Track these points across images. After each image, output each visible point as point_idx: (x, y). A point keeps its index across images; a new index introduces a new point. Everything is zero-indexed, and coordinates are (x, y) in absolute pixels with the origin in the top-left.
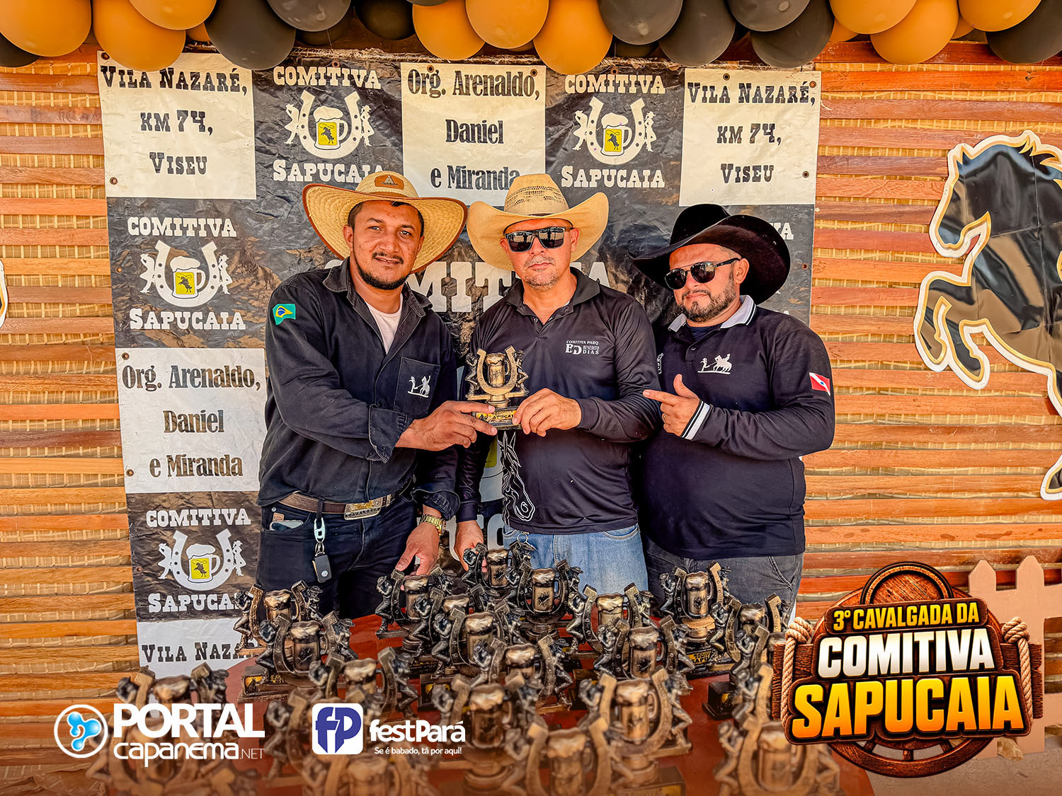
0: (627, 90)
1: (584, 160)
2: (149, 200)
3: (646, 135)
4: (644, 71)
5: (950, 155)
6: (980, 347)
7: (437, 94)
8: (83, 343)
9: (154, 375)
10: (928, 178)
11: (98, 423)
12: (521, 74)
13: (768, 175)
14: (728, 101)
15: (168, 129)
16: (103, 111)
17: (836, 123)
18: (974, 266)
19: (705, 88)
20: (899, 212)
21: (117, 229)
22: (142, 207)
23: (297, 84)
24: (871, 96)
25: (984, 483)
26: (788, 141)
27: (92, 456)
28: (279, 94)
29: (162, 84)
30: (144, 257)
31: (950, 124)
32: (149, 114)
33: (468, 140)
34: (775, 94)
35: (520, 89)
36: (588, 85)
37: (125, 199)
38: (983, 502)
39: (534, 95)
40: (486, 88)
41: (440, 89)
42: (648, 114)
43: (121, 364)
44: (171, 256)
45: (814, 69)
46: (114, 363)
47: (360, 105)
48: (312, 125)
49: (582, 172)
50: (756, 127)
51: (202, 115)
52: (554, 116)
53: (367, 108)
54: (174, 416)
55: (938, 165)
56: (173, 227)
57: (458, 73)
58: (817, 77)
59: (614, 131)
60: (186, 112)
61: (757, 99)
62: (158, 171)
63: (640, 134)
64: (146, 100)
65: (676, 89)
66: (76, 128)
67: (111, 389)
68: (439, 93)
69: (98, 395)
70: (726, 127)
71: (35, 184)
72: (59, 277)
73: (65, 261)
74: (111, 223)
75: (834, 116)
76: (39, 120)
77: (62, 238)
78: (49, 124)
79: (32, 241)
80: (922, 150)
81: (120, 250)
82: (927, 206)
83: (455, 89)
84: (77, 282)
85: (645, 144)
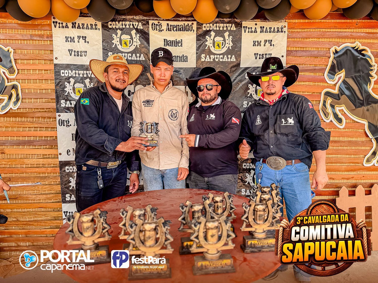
0: (223, 29)
2: (68, 65)
3: (229, 44)
4: (229, 22)
5: (331, 50)
6: (342, 114)
8: (45, 111)
9: (69, 121)
10: (324, 58)
11: (49, 138)
12: (188, 24)
14: (256, 32)
16: (53, 36)
17: (293, 39)
18: (340, 87)
19: (249, 28)
20: (314, 69)
21: (57, 73)
22: (66, 67)
23: (116, 27)
24: (304, 30)
25: (344, 160)
26: (276, 45)
28: (110, 30)
29: (73, 27)
30: (66, 83)
31: (331, 40)
32: (68, 37)
33: (171, 45)
34: (272, 30)
35: (188, 29)
36: (210, 27)
37: (60, 64)
38: (344, 167)
39: (193, 31)
40: (177, 29)
41: (162, 29)
42: (230, 37)
43: (58, 118)
44: (75, 83)
45: (285, 22)
46: (56, 118)
47: (136, 34)
49: (208, 56)
50: (266, 41)
51: (85, 37)
52: (199, 37)
53: (138, 35)
55: (327, 53)
56: (76, 73)
57: (168, 24)
58: (286, 24)
59: (219, 42)
60: (80, 36)
61: (266, 31)
62: (71, 55)
63: (227, 43)
64: (67, 32)
65: (239, 28)
66: (44, 41)
67: (54, 126)
68: (161, 30)
69: (50, 129)
70: (256, 41)
71: (31, 59)
72: (38, 90)
73: (40, 84)
74: (55, 72)
75: (292, 37)
76: (33, 39)
77: (39, 77)
78: (36, 40)
79: (30, 78)
80: (322, 48)
81: (58, 81)
82: (324, 67)
83: (167, 29)
84: (44, 91)
85: (229, 47)
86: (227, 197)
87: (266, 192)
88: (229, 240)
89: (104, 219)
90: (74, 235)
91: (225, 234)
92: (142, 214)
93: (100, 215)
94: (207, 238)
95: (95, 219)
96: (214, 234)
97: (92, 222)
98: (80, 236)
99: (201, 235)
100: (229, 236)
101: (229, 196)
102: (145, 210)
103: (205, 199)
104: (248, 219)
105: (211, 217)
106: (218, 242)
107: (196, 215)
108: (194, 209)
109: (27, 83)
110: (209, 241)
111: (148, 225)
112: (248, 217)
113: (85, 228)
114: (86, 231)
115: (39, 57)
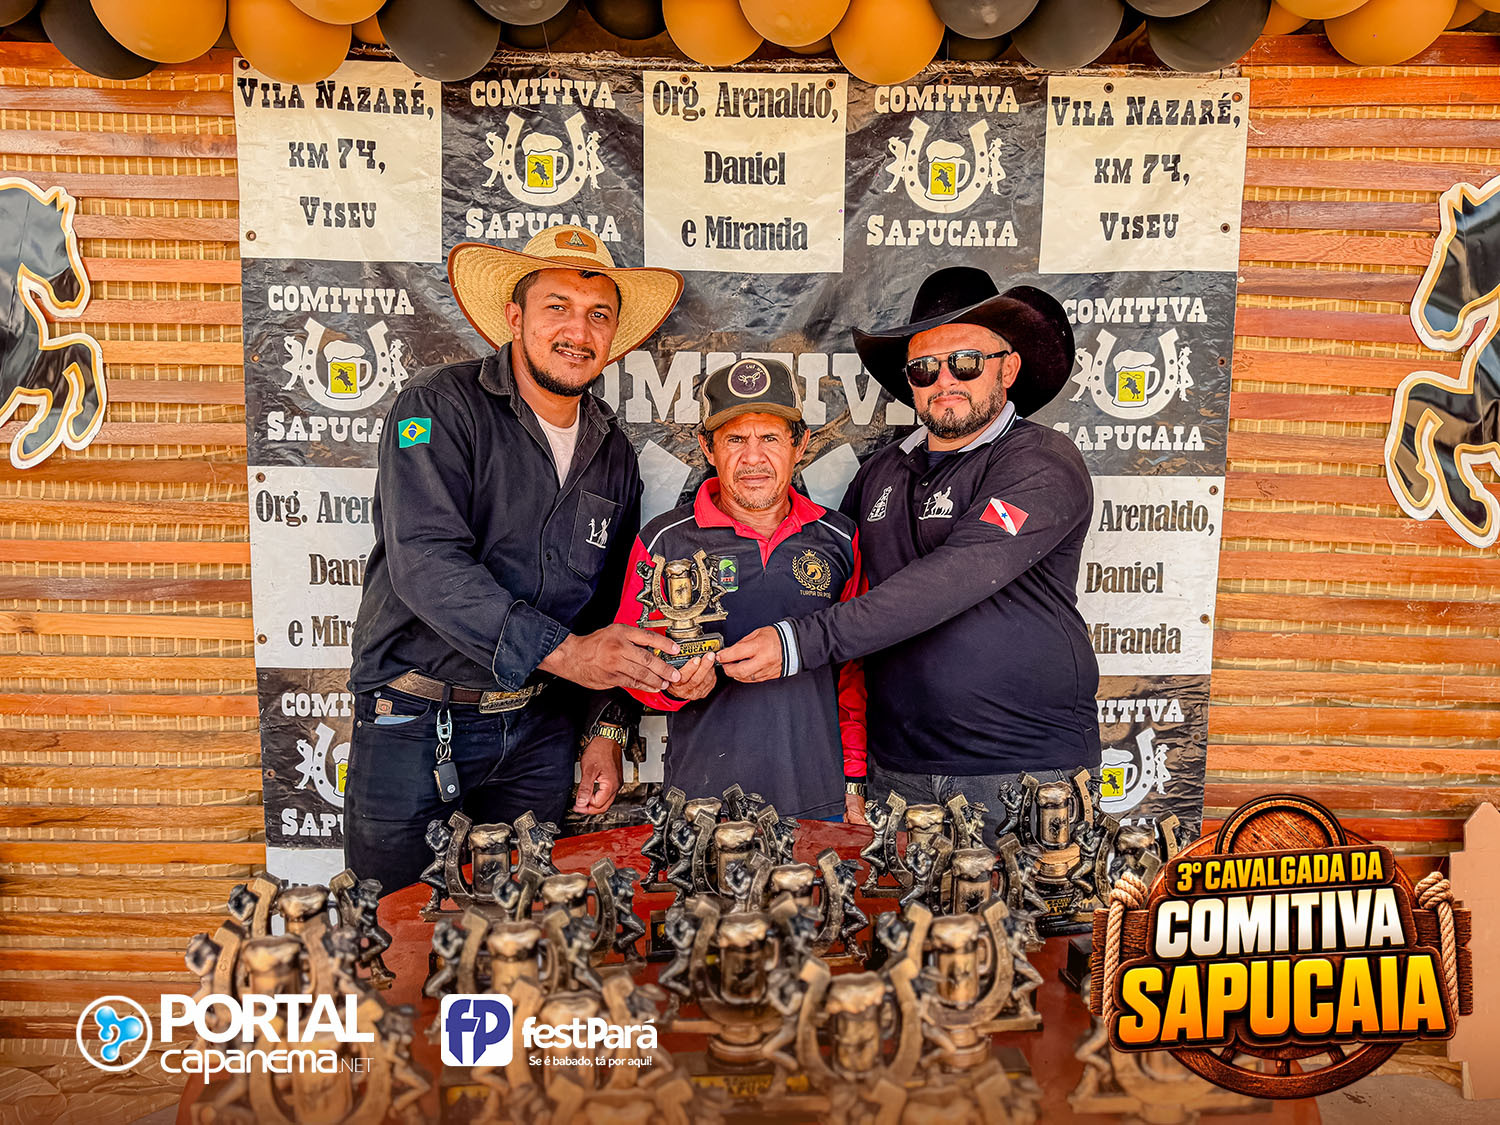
0: (964, 108)
1: (899, 207)
2: (297, 262)
3: (990, 171)
4: (989, 80)
5: (1444, 200)
6: (1486, 484)
7: (692, 115)
8: (205, 458)
9: (297, 503)
10: (1411, 234)
11: (221, 570)
12: (812, 87)
13: (1170, 227)
14: (1110, 122)
15: (325, 165)
16: (240, 139)
17: (1271, 153)
18: (1479, 365)
19: (1077, 105)
20: (1366, 284)
21: (254, 300)
22: (289, 270)
23: (501, 104)
24: (1325, 113)
26: (1200, 179)
27: (214, 614)
28: (480, 119)
29: (319, 103)
30: (289, 340)
31: (1443, 155)
32: (301, 144)
33: (735, 180)
34: (1181, 111)
35: (811, 106)
36: (907, 101)
37: (266, 260)
39: (831, 116)
40: (762, 107)
41: (697, 108)
42: (995, 142)
43: (255, 488)
44: (326, 340)
45: (1240, 75)
46: (246, 487)
47: (586, 132)
48: (520, 157)
49: (896, 224)
50: (1151, 160)
51: (372, 145)
52: (859, 145)
53: (595, 135)
54: (323, 561)
55: (1425, 214)
56: (329, 299)
57: (724, 86)
58: (1244, 86)
59: (944, 164)
60: (350, 142)
61: (1155, 118)
62: (310, 222)
63: (982, 170)
64: (297, 124)
65: (1034, 106)
66: (204, 164)
67: (240, 522)
68: (696, 114)
69: (223, 531)
70: (1108, 161)
71: (150, 241)
72: (179, 368)
73: (187, 345)
74: (246, 294)
75: (1269, 144)
76: (154, 153)
77: (181, 314)
78: (170, 159)
80: (1400, 192)
81: (256, 331)
82: (1409, 275)
83: (719, 108)
84: (201, 375)
85: (990, 185)
109: (132, 339)
115: (178, 228)
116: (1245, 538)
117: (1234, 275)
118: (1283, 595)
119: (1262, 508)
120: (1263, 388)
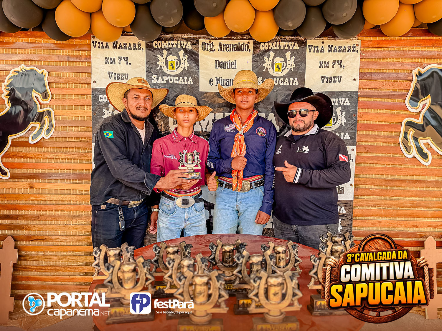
0: (284, 48)
1: (267, 75)
3: (291, 65)
4: (291, 41)
5: (413, 72)
6: (427, 149)
8: (80, 141)
10: (405, 81)
11: (84, 171)
12: (244, 43)
13: (339, 80)
14: (324, 51)
16: (92, 57)
17: (367, 60)
18: (424, 116)
19: (315, 47)
20: (393, 94)
21: (95, 99)
23: (161, 47)
24: (381, 49)
25: (430, 204)
26: (348, 67)
27: (82, 183)
28: (155, 51)
29: (114, 47)
30: (104, 110)
31: (413, 60)
32: (108, 58)
33: (223, 68)
34: (342, 49)
35: (243, 48)
36: (269, 47)
37: (98, 88)
38: (430, 212)
39: (249, 51)
40: (230, 49)
42: (292, 57)
45: (358, 39)
47: (184, 55)
48: (166, 62)
50: (334, 62)
51: (127, 58)
52: (256, 58)
53: (187, 56)
55: (408, 76)
57: (220, 44)
58: (359, 42)
59: (278, 63)
60: (122, 57)
61: (335, 51)
62: (110, 78)
63: (289, 65)
64: (107, 53)
65: (303, 47)
66: (82, 63)
67: (90, 158)
68: (213, 50)
69: (85, 161)
70: (323, 62)
71: (67, 83)
72: (74, 117)
73: (76, 111)
74: (93, 97)
75: (366, 57)
76: (69, 60)
77: (75, 103)
78: (73, 62)
79: (65, 103)
80: (402, 70)
81: (95, 107)
82: (404, 92)
83: (219, 49)
84: (80, 119)
85: (291, 68)
86: (292, 247)
87: (337, 242)
88: (295, 300)
89: (147, 268)
90: (114, 287)
91: (290, 292)
92: (191, 264)
93: (143, 263)
94: (268, 297)
95: (137, 269)
96: (277, 292)
97: (134, 272)
98: (120, 288)
99: (262, 292)
100: (295, 294)
101: (293, 246)
102: (195, 260)
103: (264, 249)
104: (317, 275)
105: (273, 271)
106: (282, 302)
107: (255, 268)
108: (252, 260)
109: (61, 109)
110: (271, 300)
111: (199, 278)
112: (317, 272)
113: (126, 278)
114: (127, 283)
115: (75, 80)
116: (361, 163)
117: (357, 92)
118: (372, 178)
119: (366, 155)
120: (365, 122)
